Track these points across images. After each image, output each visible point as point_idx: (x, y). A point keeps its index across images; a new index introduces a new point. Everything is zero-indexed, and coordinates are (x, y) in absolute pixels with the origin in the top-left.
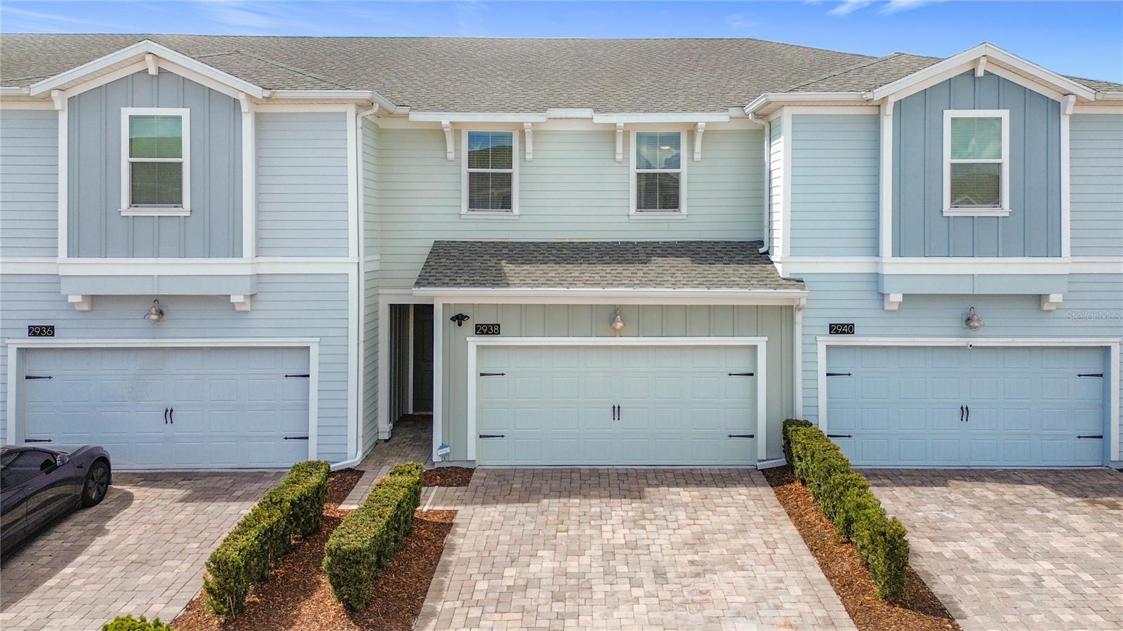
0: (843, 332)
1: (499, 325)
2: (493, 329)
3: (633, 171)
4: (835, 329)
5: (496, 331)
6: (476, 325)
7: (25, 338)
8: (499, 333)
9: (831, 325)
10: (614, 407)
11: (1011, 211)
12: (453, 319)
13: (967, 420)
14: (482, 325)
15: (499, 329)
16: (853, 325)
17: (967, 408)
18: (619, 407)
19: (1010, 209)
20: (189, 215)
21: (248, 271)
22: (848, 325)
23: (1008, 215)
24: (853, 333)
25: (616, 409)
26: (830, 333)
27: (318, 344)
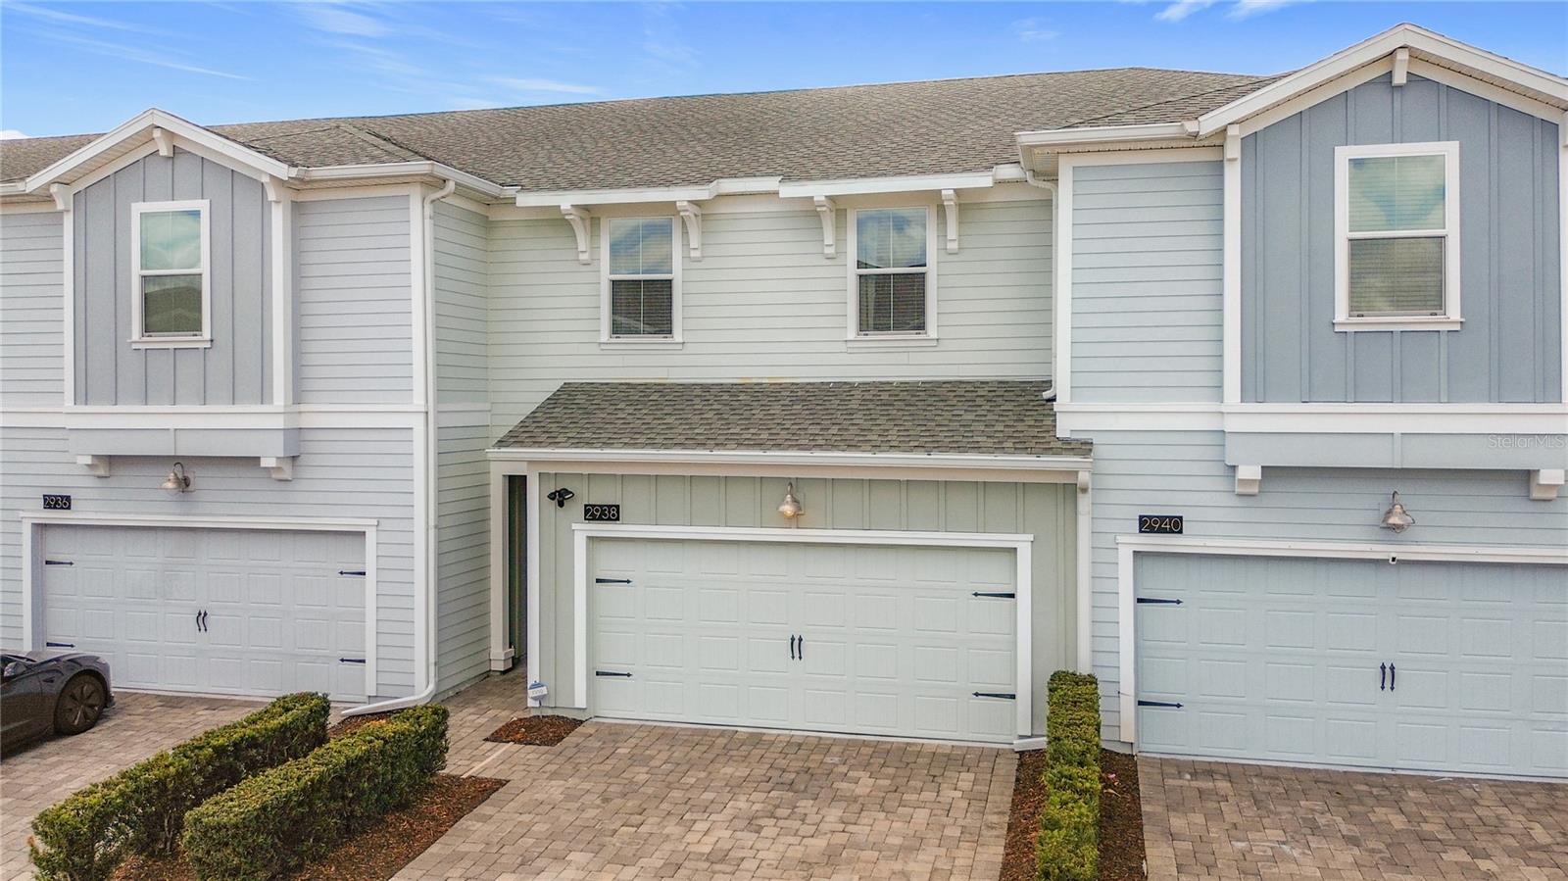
0: (1161, 531)
1: (618, 507)
2: (609, 512)
3: (853, 272)
4: (1150, 525)
5: (613, 515)
6: (586, 506)
7: (38, 511)
8: (618, 519)
9: (1141, 517)
10: (793, 639)
11: (1463, 320)
12: (552, 496)
13: (1392, 688)
14: (593, 506)
15: (618, 512)
16: (1181, 518)
17: (1392, 668)
18: (800, 640)
19: (1462, 317)
20: (209, 346)
21: (279, 423)
22: (1171, 518)
23: (1457, 327)
24: (1181, 532)
25: (796, 642)
26: (1141, 531)
27: (374, 529)
